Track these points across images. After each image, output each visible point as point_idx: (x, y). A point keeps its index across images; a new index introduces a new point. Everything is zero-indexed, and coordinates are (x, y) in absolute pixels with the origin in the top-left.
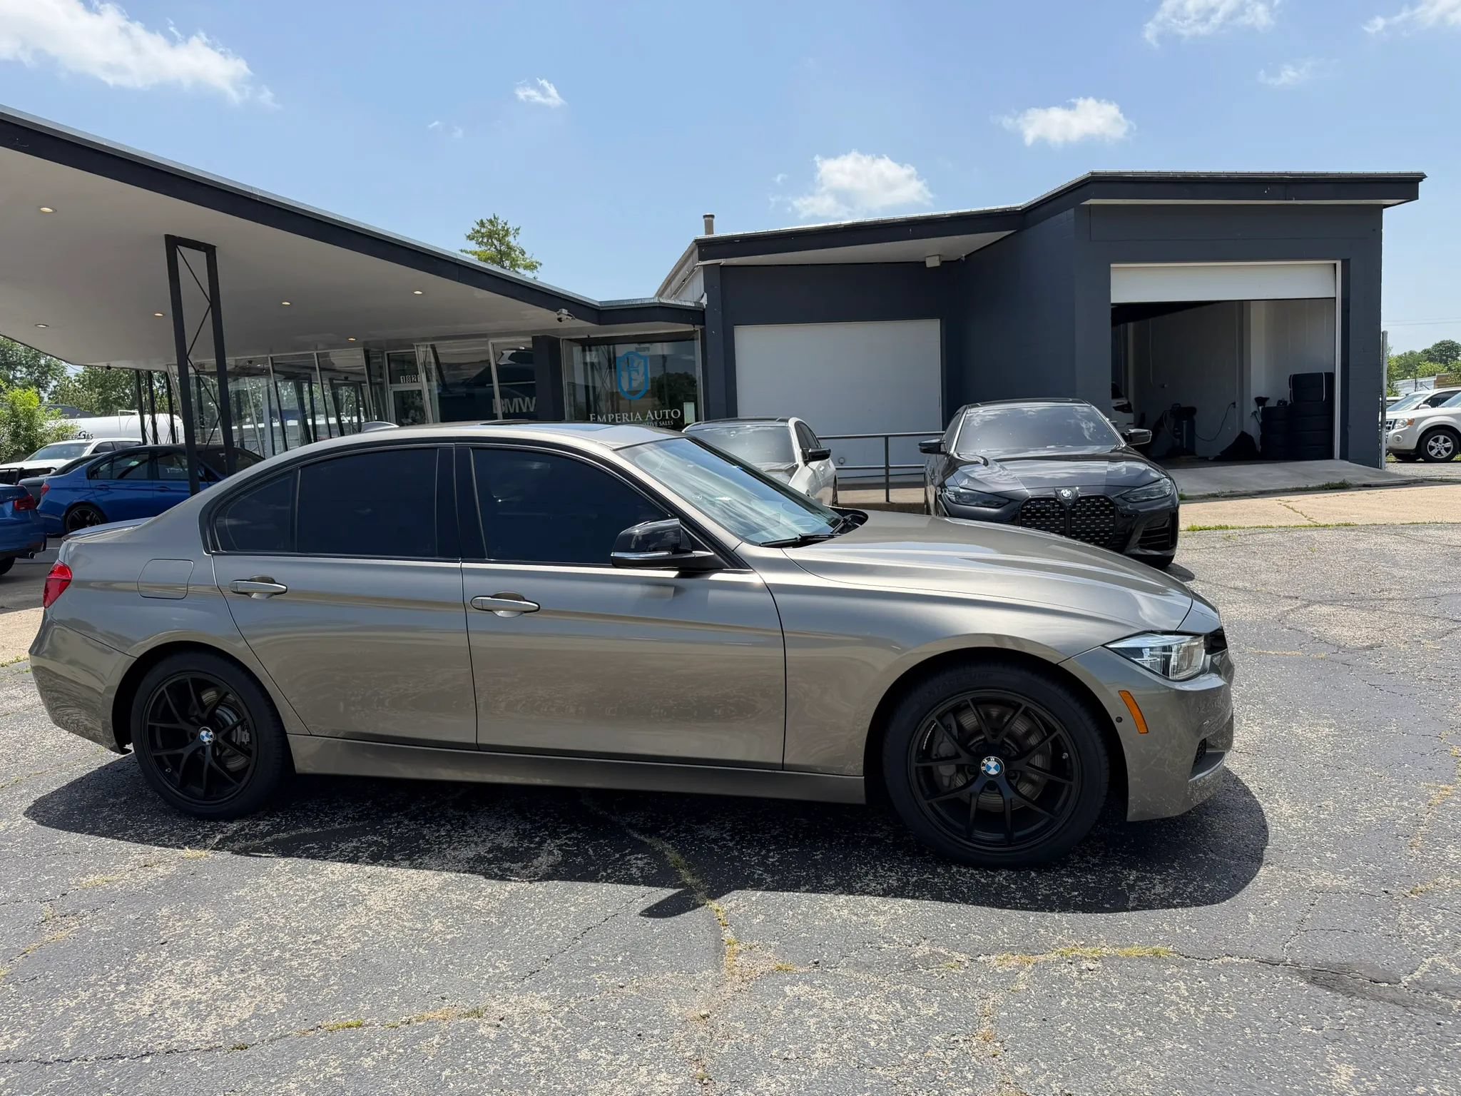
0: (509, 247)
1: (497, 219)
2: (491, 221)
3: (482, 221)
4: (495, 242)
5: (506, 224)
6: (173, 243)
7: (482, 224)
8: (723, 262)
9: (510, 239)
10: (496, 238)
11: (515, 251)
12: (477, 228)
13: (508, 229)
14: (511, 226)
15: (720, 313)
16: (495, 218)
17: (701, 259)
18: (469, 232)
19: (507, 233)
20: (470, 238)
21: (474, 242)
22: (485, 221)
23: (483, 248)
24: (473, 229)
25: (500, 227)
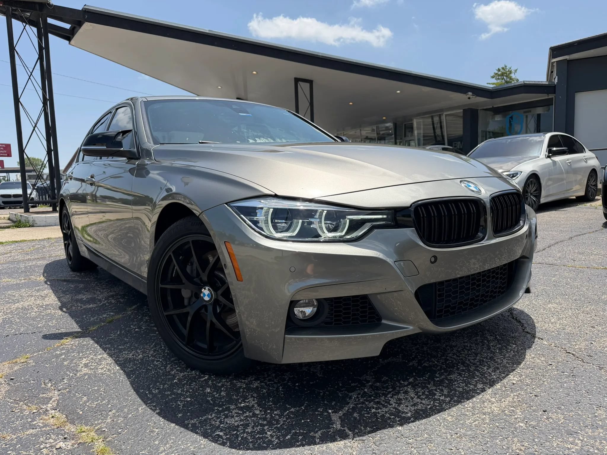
0: (511, 79)
1: (506, 67)
2: (503, 68)
3: (499, 69)
4: (505, 77)
5: (510, 68)
6: (297, 80)
7: (499, 70)
8: (567, 57)
9: (513, 76)
10: (505, 76)
11: (514, 80)
12: (497, 72)
13: (511, 71)
14: (513, 69)
15: (566, 86)
16: (505, 66)
17: (554, 57)
18: (493, 74)
19: (511, 72)
20: (493, 77)
21: (494, 79)
22: (500, 68)
23: (499, 81)
24: (494, 73)
25: (507, 70)
